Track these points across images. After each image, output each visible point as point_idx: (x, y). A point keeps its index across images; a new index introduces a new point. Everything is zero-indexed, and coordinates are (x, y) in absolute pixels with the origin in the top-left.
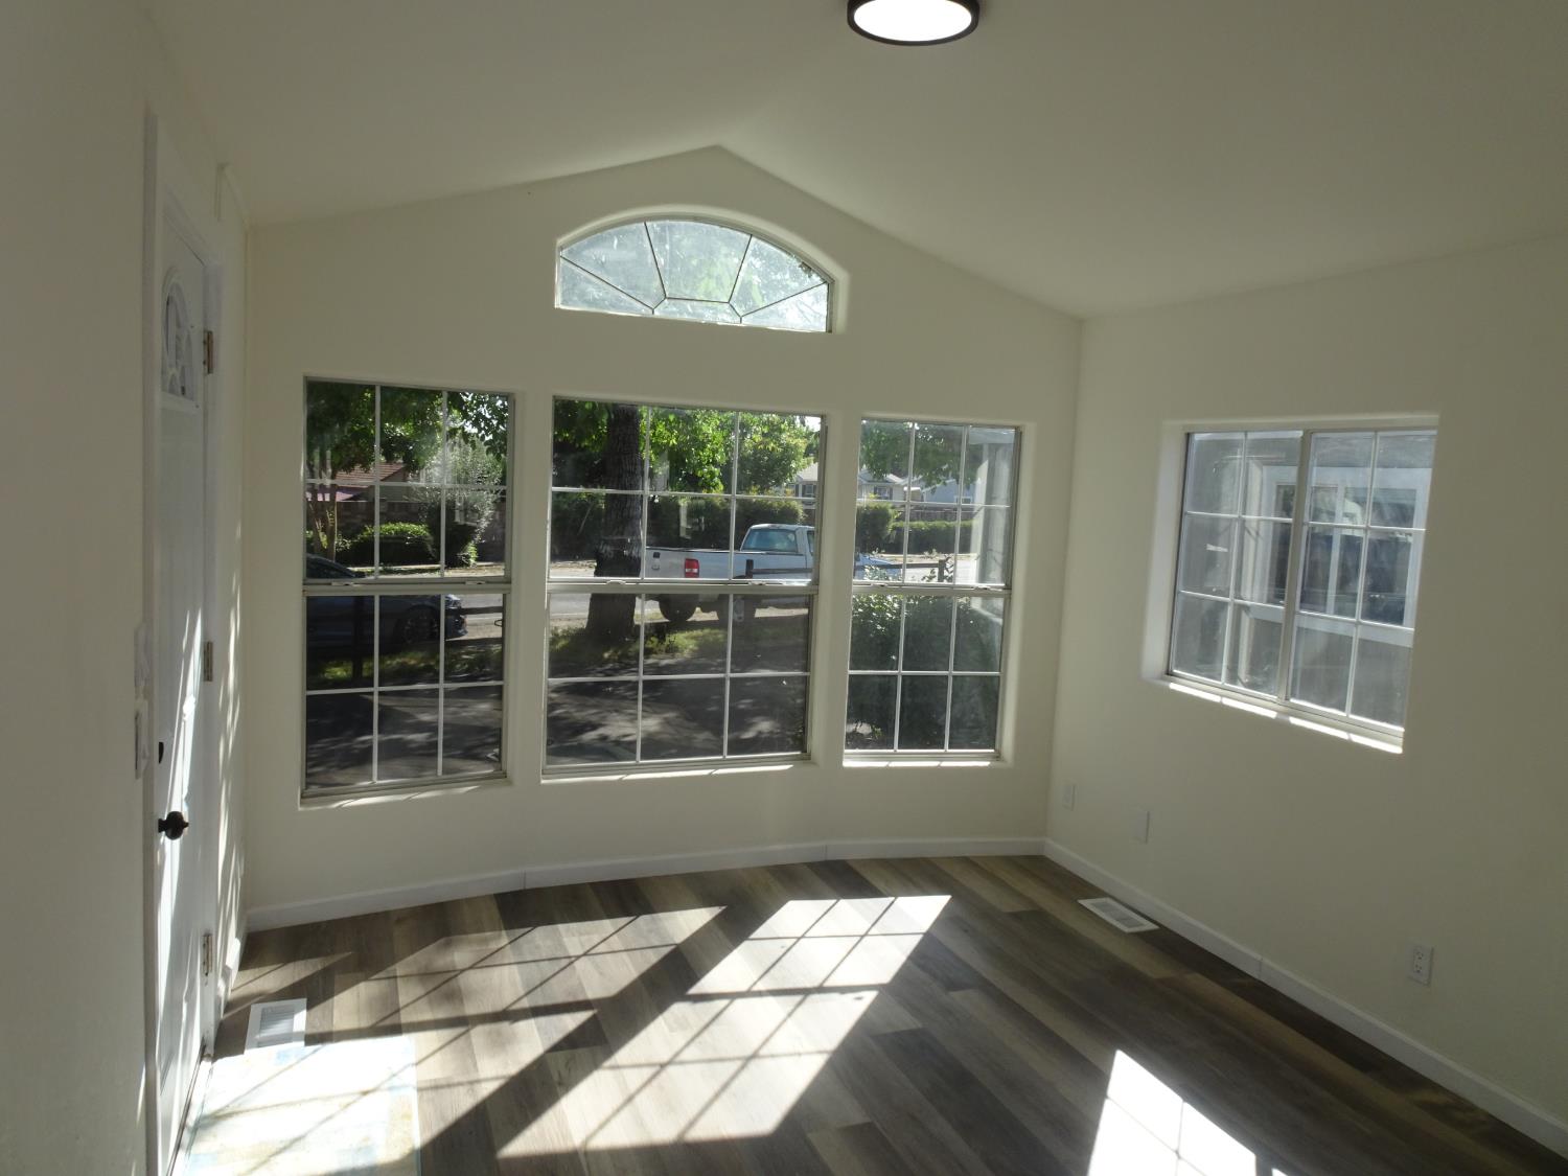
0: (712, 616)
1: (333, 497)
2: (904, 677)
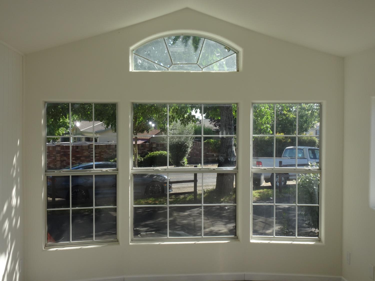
0: (269, 184)
1: (136, 143)
2: (276, 206)
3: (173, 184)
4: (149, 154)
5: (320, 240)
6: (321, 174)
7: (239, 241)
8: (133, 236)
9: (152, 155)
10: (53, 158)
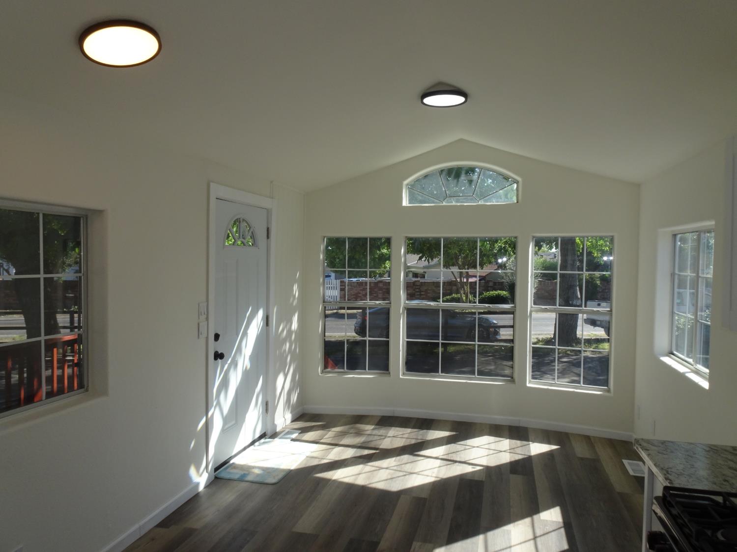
1: (467, 280)
2: (559, 349)
3: (501, 329)
4: (483, 294)
5: (609, 391)
6: (611, 315)
7: (515, 383)
8: (405, 370)
9: (488, 295)
10: (375, 295)
